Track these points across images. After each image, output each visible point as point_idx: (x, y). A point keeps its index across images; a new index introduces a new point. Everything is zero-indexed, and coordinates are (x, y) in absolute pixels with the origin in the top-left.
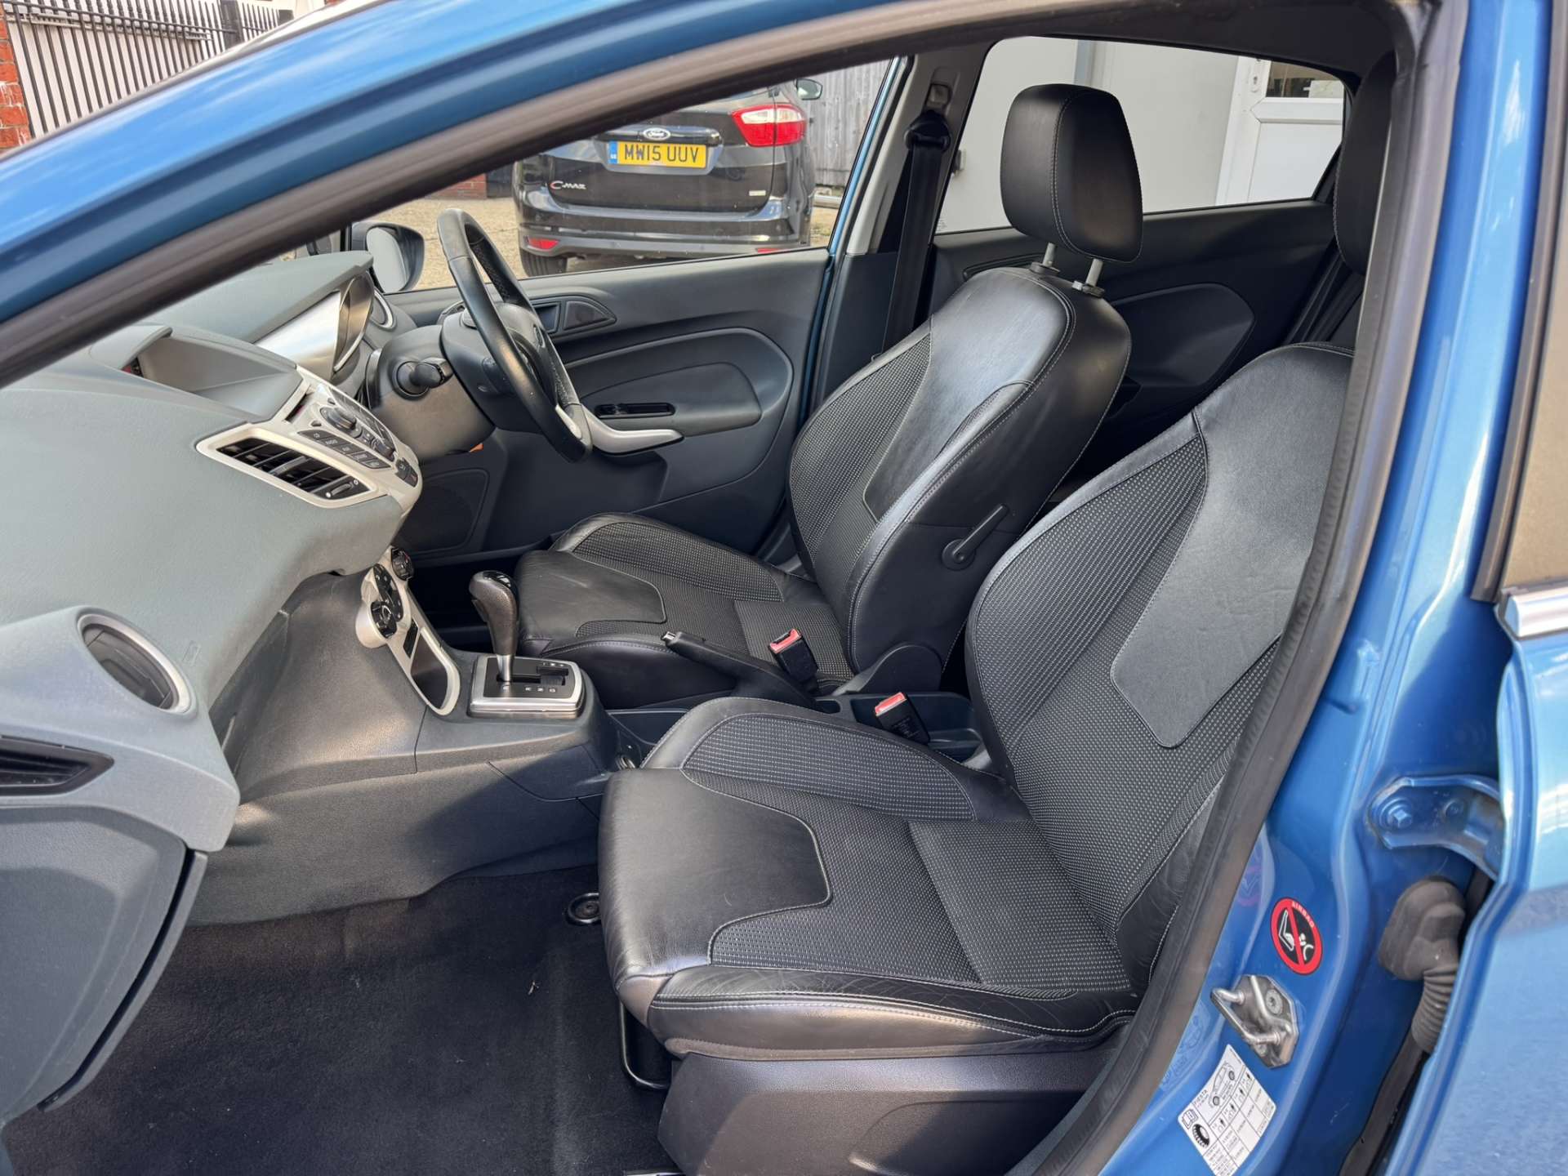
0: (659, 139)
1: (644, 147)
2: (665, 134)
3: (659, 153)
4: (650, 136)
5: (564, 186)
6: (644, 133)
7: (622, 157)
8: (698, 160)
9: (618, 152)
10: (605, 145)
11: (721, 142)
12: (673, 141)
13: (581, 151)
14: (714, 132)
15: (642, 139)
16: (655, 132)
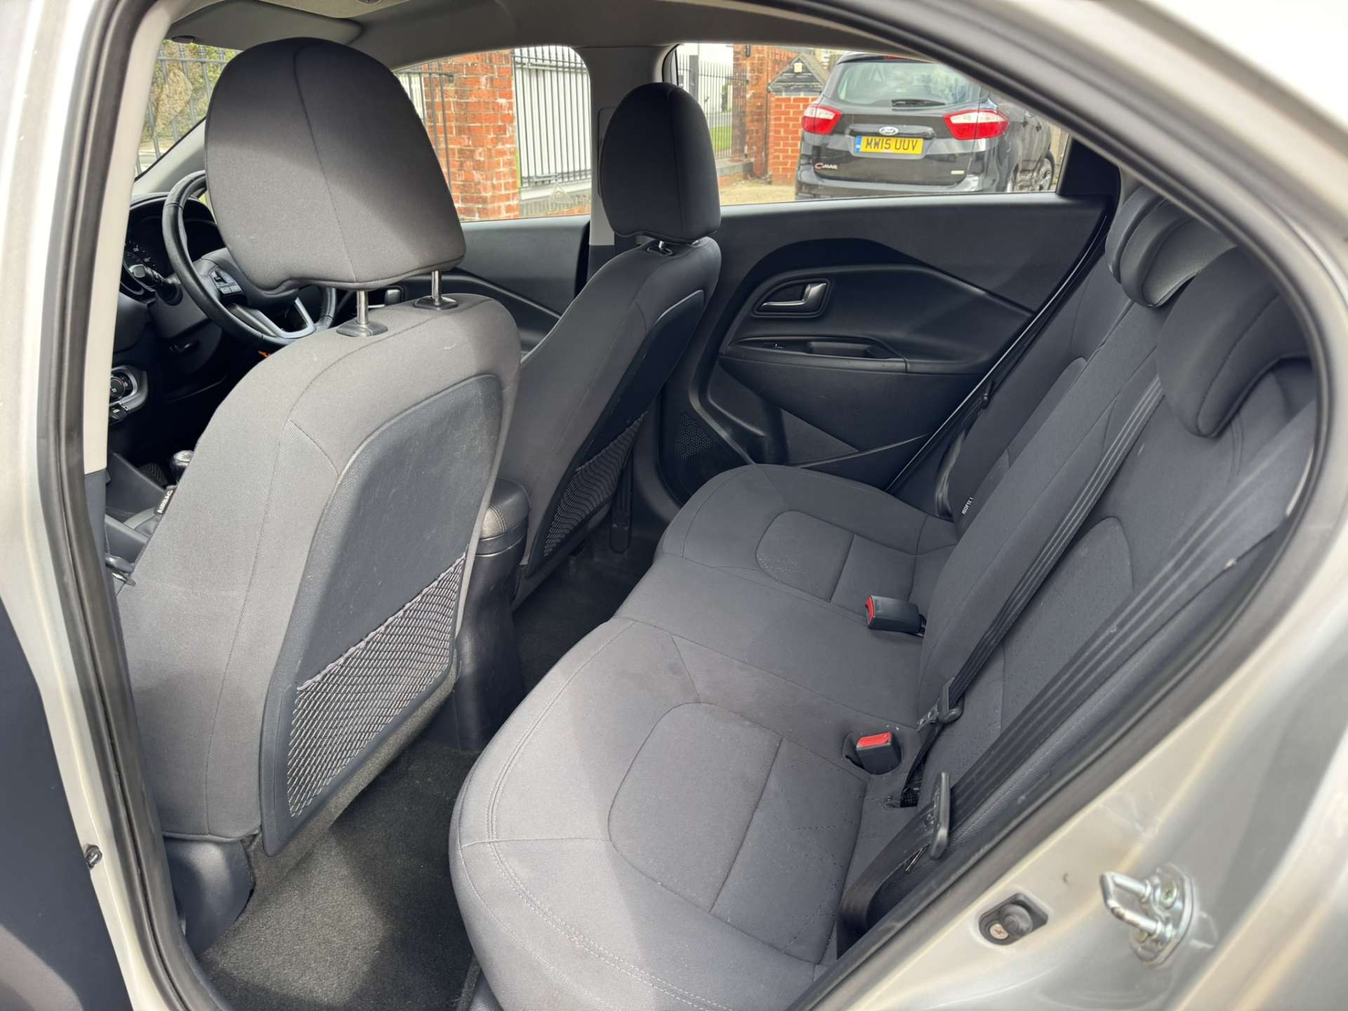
0: (890, 134)
1: (880, 140)
2: (894, 131)
3: (889, 144)
4: (883, 133)
5: (823, 167)
6: (880, 130)
7: (863, 147)
8: (915, 150)
9: (862, 143)
10: (852, 138)
11: (934, 137)
12: (898, 135)
13: (837, 142)
14: (929, 130)
15: (877, 134)
16: (888, 129)
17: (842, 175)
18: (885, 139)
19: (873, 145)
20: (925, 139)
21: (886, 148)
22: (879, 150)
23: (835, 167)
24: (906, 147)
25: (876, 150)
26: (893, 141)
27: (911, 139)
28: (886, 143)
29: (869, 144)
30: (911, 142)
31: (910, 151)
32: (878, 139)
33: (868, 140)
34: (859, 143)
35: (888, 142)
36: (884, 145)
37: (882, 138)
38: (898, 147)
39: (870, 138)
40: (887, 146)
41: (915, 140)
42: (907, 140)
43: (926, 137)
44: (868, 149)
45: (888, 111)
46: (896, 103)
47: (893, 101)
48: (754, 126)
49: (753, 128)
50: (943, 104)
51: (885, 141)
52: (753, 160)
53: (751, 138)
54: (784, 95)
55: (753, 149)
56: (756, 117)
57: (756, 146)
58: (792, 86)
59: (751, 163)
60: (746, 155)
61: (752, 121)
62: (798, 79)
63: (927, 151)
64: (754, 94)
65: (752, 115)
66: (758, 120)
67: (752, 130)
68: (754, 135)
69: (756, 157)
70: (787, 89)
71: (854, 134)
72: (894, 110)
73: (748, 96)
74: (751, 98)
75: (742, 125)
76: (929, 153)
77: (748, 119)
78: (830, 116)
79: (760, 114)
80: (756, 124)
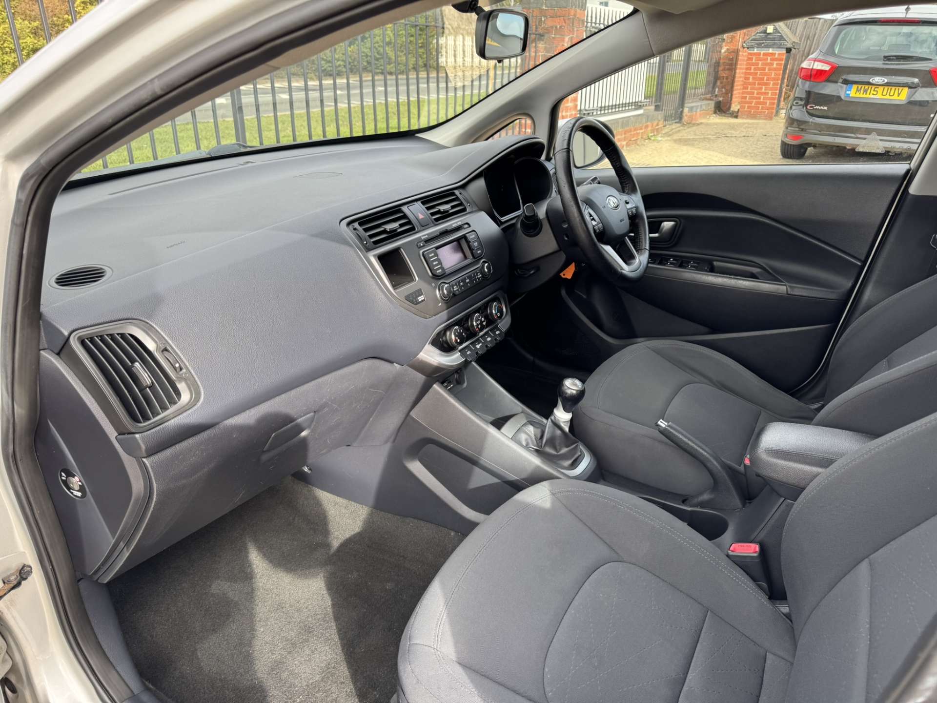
0: (879, 83)
1: (869, 88)
2: (884, 81)
3: (877, 91)
4: (874, 82)
5: (815, 108)
6: (871, 81)
7: (853, 93)
8: (901, 96)
9: (852, 90)
10: (845, 86)
11: (919, 86)
12: (888, 84)
13: (829, 89)
14: (916, 80)
15: (869, 83)
16: (877, 80)
17: (830, 115)
18: (874, 87)
19: (862, 92)
20: (910, 88)
21: (873, 94)
22: (867, 96)
23: (826, 108)
24: (892, 94)
25: (864, 96)
26: (880, 89)
27: (897, 88)
28: (874, 91)
29: (858, 90)
30: (897, 91)
31: (895, 97)
32: (867, 87)
33: (858, 87)
34: (850, 90)
35: (876, 89)
36: (872, 92)
37: (870, 86)
38: (884, 93)
39: (860, 86)
40: (875, 93)
41: (901, 88)
42: (893, 88)
43: (911, 86)
44: (858, 95)
45: (879, 64)
46: (887, 58)
47: (885, 57)
48: (725, 74)
49: (724, 75)
50: (931, 60)
51: (873, 89)
52: (721, 99)
53: (721, 83)
54: (756, 50)
55: (722, 91)
56: (727, 67)
57: (725, 88)
58: (763, 43)
59: (720, 101)
60: (716, 96)
61: (724, 70)
62: (770, 38)
63: (911, 98)
64: (728, 49)
65: (724, 65)
66: (729, 69)
67: (723, 77)
68: (725, 80)
69: (724, 97)
70: (759, 46)
71: (846, 82)
72: (884, 64)
73: (723, 51)
74: (725, 52)
75: (716, 73)
76: (912, 99)
77: (721, 68)
78: (827, 68)
79: (731, 65)
80: (727, 72)
